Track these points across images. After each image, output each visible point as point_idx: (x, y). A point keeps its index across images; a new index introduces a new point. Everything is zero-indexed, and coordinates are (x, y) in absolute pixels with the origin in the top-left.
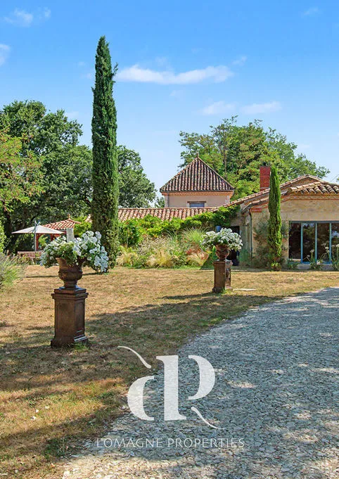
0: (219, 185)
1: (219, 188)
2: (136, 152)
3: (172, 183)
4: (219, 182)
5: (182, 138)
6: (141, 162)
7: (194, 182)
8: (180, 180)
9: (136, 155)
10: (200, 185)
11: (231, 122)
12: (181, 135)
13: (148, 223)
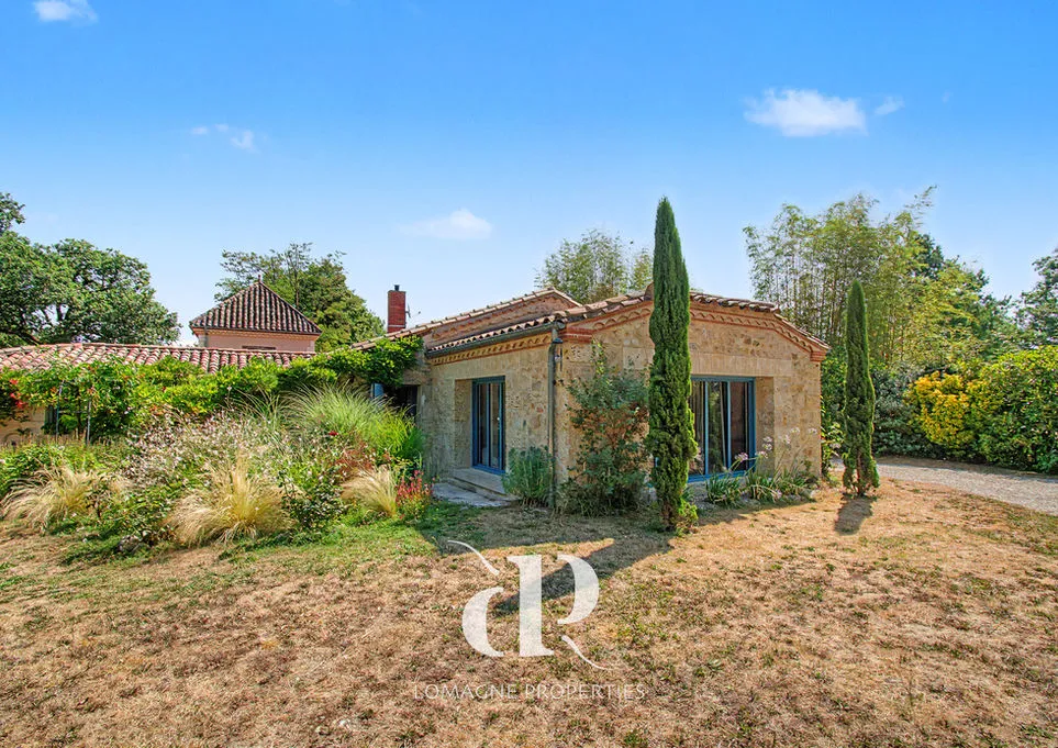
0: (298, 324)
1: (298, 328)
2: (141, 261)
3: (214, 315)
4: (298, 321)
5: (226, 260)
6: (150, 280)
7: (255, 317)
8: (229, 311)
9: (141, 266)
10: (266, 322)
11: (301, 249)
12: (225, 256)
13: (168, 376)
